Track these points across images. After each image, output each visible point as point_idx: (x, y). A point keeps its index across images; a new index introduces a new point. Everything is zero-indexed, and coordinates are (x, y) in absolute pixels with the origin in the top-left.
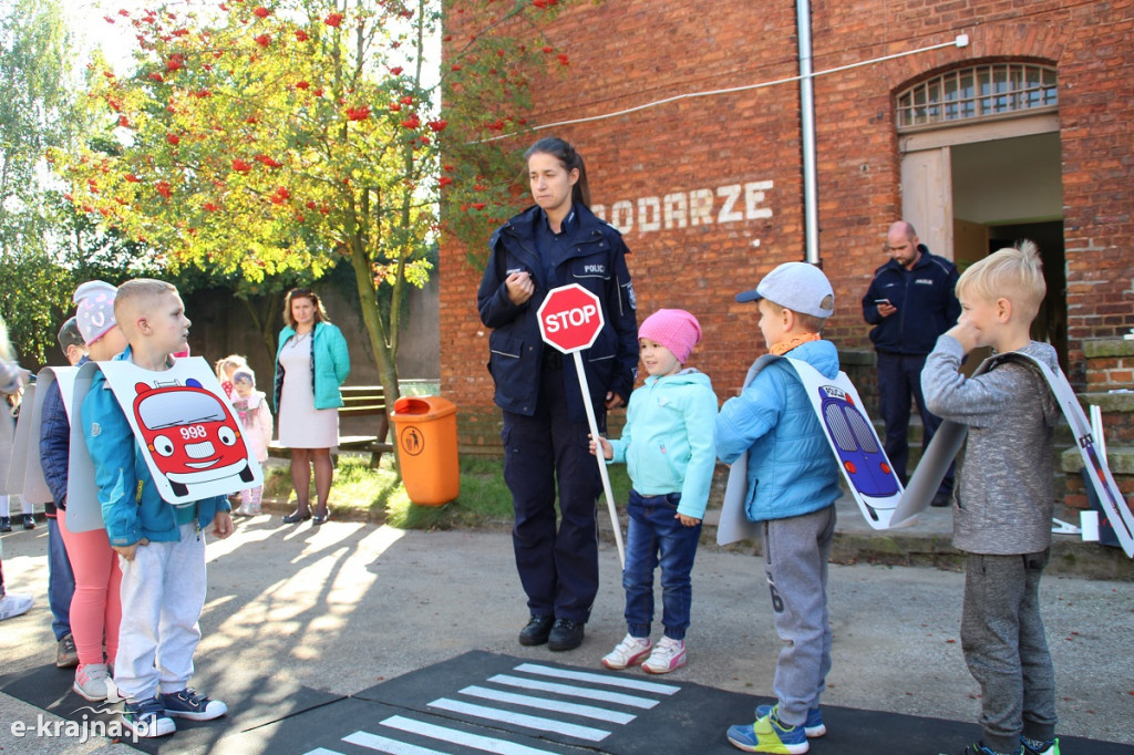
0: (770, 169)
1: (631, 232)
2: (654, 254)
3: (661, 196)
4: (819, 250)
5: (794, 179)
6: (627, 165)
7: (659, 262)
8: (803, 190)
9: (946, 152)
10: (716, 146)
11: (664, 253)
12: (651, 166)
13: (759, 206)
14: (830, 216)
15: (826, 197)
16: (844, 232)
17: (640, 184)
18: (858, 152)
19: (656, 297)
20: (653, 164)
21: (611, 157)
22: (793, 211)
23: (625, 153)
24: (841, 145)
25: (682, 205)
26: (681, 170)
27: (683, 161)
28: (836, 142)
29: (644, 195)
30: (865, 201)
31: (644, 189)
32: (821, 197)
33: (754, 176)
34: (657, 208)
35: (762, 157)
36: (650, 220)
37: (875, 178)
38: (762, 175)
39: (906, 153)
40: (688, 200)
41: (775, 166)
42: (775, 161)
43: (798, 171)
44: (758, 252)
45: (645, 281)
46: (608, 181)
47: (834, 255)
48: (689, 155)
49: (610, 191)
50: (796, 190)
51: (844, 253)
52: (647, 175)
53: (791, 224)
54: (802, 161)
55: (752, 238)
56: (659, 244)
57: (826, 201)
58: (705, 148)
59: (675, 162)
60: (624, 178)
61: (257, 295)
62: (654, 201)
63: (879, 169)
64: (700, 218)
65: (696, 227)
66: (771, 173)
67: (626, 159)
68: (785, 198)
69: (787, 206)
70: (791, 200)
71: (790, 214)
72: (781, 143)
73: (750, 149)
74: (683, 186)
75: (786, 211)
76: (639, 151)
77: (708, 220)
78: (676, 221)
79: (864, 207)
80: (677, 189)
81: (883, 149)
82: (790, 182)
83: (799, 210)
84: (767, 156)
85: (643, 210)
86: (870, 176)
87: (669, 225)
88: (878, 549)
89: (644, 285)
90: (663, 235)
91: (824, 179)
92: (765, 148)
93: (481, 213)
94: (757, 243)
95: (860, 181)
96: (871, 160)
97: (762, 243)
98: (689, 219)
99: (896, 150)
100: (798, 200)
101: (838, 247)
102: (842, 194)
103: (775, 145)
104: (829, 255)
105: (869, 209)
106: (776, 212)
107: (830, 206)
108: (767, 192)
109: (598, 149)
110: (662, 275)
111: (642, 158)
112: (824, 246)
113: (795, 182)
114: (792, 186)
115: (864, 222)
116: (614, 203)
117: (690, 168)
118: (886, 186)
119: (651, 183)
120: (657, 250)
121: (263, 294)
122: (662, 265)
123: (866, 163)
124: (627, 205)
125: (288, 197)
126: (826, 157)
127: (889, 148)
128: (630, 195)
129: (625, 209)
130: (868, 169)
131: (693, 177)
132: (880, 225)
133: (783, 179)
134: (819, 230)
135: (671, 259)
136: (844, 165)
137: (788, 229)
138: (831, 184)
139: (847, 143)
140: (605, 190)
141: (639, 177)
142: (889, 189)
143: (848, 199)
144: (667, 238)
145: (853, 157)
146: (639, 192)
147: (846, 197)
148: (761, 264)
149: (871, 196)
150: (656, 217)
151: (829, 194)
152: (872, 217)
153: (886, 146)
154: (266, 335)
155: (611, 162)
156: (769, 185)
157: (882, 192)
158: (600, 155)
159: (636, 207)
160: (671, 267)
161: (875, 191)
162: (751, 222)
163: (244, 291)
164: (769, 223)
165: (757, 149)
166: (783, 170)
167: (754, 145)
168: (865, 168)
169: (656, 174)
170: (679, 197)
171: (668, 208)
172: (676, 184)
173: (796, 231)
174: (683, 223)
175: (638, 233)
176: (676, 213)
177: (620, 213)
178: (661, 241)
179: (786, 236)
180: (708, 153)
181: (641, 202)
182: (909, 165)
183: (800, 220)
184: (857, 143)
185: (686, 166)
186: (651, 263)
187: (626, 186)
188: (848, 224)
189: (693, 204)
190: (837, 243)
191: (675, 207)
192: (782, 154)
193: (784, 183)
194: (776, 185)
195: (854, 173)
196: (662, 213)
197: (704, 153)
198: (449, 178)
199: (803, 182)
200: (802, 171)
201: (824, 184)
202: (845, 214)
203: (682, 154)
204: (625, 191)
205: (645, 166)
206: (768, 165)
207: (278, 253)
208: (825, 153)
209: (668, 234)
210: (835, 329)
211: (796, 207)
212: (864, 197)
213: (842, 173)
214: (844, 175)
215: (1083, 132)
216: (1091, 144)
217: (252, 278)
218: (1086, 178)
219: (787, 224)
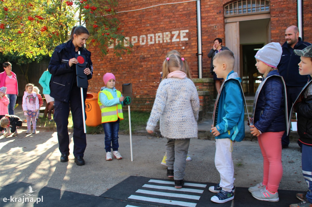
0: (188, 26)
1: (146, 44)
2: (152, 51)
3: (155, 34)
4: (202, 50)
5: (195, 29)
6: (144, 24)
7: (154, 53)
8: (197, 33)
9: (238, 23)
10: (171, 19)
11: (156, 50)
12: (151, 25)
13: (184, 37)
14: (205, 40)
16: (209, 45)
17: (148, 30)
18: (213, 22)
19: (153, 63)
20: (152, 24)
21: (139, 22)
23: (143, 21)
24: (209, 20)
25: (161, 36)
26: (161, 26)
27: (161, 23)
28: (207, 19)
29: (150, 33)
31: (150, 31)
32: (203, 35)
33: (183, 28)
34: (153, 37)
35: (185, 23)
36: (151, 41)
37: (218, 30)
38: (185, 28)
39: (227, 23)
40: (163, 35)
41: (189, 26)
42: (189, 24)
43: (196, 27)
44: (184, 51)
45: (150, 59)
46: (138, 29)
48: (163, 22)
49: (139, 32)
50: (195, 33)
52: (150, 27)
53: (194, 42)
54: (197, 24)
55: (182, 46)
56: (154, 48)
57: (204, 36)
58: (168, 20)
59: (159, 24)
60: (143, 28)
62: (152, 35)
63: (220, 27)
64: (167, 40)
65: (165, 43)
66: (188, 28)
67: (144, 22)
68: (192, 35)
69: (193, 37)
70: (194, 36)
71: (193, 40)
72: (191, 19)
73: (182, 20)
74: (161, 31)
75: (192, 39)
76: (148, 20)
77: (169, 41)
78: (159, 41)
80: (160, 32)
81: (221, 21)
83: (196, 38)
84: (187, 23)
85: (149, 38)
86: (217, 29)
87: (157, 42)
89: (150, 60)
90: (155, 45)
91: (203, 30)
92: (186, 20)
94: (183, 48)
95: (214, 31)
96: (217, 24)
97: (185, 48)
98: (163, 40)
99: (224, 22)
100: (196, 36)
102: (209, 34)
103: (189, 20)
104: (205, 51)
106: (189, 39)
107: (205, 37)
108: (187, 33)
109: (135, 20)
110: (155, 57)
111: (149, 22)
112: (203, 49)
113: (195, 30)
114: (194, 32)
116: (140, 35)
117: (164, 26)
118: (222, 32)
119: (152, 30)
120: (153, 49)
122: (155, 54)
123: (216, 25)
124: (144, 36)
125: (46, 30)
126: (204, 23)
127: (223, 21)
128: (145, 33)
129: (144, 37)
130: (216, 27)
131: (164, 28)
133: (192, 29)
134: (202, 44)
135: (158, 52)
136: (209, 26)
137: (193, 44)
138: (206, 31)
140: (137, 32)
141: (148, 28)
142: (222, 33)
143: (211, 35)
144: (156, 46)
145: (212, 24)
146: (148, 32)
147: (210, 35)
148: (185, 54)
149: (217, 35)
150: (153, 40)
151: (205, 34)
153: (222, 21)
155: (139, 23)
156: (187, 31)
157: (220, 34)
158: (136, 21)
159: (147, 37)
160: (158, 54)
161: (218, 33)
162: (182, 42)
164: (187, 42)
165: (184, 20)
166: (191, 27)
167: (183, 19)
168: (215, 27)
169: (153, 27)
170: (160, 34)
171: (157, 37)
172: (159, 30)
173: (195, 44)
174: (161, 42)
175: (148, 44)
176: (159, 39)
177: (142, 39)
178: (155, 47)
179: (192, 46)
180: (169, 21)
181: (149, 35)
182: (227, 26)
183: (196, 41)
184: (213, 20)
185: (162, 25)
186: (151, 53)
187: (144, 31)
188: (210, 43)
189: (164, 36)
190: (207, 48)
191: (159, 37)
192: (191, 22)
193: (192, 31)
194: (189, 31)
195: (212, 28)
196: (155, 39)
197: (168, 21)
199: (197, 30)
200: (197, 27)
201: (204, 31)
202: (209, 40)
203: (161, 22)
204: (144, 32)
205: (150, 25)
206: (187, 25)
208: (204, 22)
209: (157, 45)
210: (206, 73)
211: (195, 38)
212: (215, 35)
213: (209, 28)
214: (209, 29)
215: (277, 19)
216: (279, 22)
217: (28, 57)
218: (277, 31)
219: (192, 42)
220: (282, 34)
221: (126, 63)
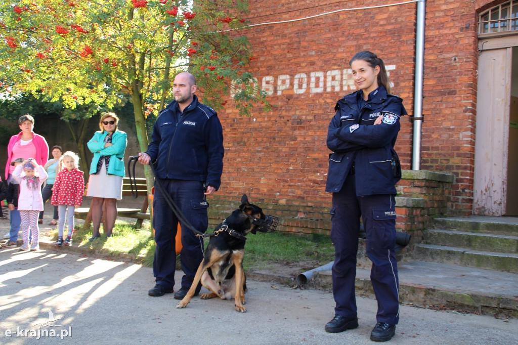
0: (394, 58)
1: (305, 93)
2: (318, 107)
3: (325, 71)
4: (422, 109)
5: (409, 64)
6: (305, 51)
7: (321, 112)
8: (414, 72)
9: (510, 50)
10: (361, 42)
11: (325, 107)
12: (320, 52)
14: (431, 88)
15: (428, 77)
16: (439, 99)
17: (313, 64)
18: (451, 49)
19: (318, 133)
20: (321, 52)
21: (295, 46)
22: (407, 85)
23: (304, 44)
24: (441, 44)
25: (338, 77)
26: (339, 56)
27: (340, 50)
28: (437, 43)
29: (315, 70)
30: (454, 80)
31: (315, 66)
32: (426, 76)
34: (322, 79)
35: (390, 50)
36: (317, 86)
37: (461, 66)
38: (389, 61)
39: (483, 51)
40: (342, 75)
41: (398, 56)
42: (398, 53)
43: (412, 60)
45: (312, 123)
46: (293, 61)
47: (432, 112)
48: (344, 47)
49: (293, 67)
50: (410, 71)
51: (437, 112)
52: (317, 58)
53: (405, 93)
54: (415, 53)
56: (322, 101)
57: (428, 79)
58: (354, 43)
59: (335, 51)
60: (302, 59)
61: (75, 120)
62: (320, 74)
63: (464, 60)
64: (349, 86)
65: (345, 92)
66: (395, 60)
67: (305, 48)
68: (402, 76)
69: (404, 81)
70: (406, 78)
71: (405, 86)
72: (402, 42)
73: (383, 44)
74: (339, 66)
75: (402, 84)
76: (313, 43)
77: (353, 88)
78: (333, 87)
79: (453, 84)
80: (335, 67)
81: (468, 47)
82: (407, 67)
83: (411, 84)
84: (393, 50)
85: (313, 80)
86: (458, 64)
87: (329, 90)
88: (459, 302)
89: (311, 126)
90: (324, 95)
91: (428, 65)
92: (390, 45)
93: (213, 72)
95: (452, 67)
96: (460, 54)
98: (341, 86)
99: (476, 48)
100: (411, 78)
101: (434, 108)
102: (440, 75)
103: (399, 43)
104: (429, 113)
105: (456, 85)
107: (431, 82)
108: (391, 72)
109: (288, 41)
110: (322, 120)
111: (314, 48)
112: (425, 107)
113: (409, 67)
114: (407, 69)
115: (452, 93)
116: (296, 74)
117: (344, 55)
118: (468, 71)
119: (319, 63)
120: (320, 104)
121: (79, 119)
122: (323, 114)
123: (457, 56)
124: (304, 76)
125: (91, 53)
126: (430, 51)
127: (472, 47)
128: (305, 70)
129: (302, 78)
130: (457, 60)
131: (346, 60)
132: (462, 96)
133: (402, 64)
134: (423, 97)
135: (329, 111)
136: (442, 57)
138: (432, 68)
139: (445, 43)
140: (291, 66)
141: (312, 59)
142: (470, 73)
143: (443, 78)
144: (326, 98)
145: (448, 52)
146: (311, 68)
147: (442, 77)
149: (458, 77)
150: (321, 84)
151: (431, 74)
152: (457, 90)
153: (470, 46)
154: (79, 145)
155: (295, 49)
156: (393, 67)
157: (465, 75)
158: (289, 44)
159: (309, 77)
160: (328, 115)
161: (461, 74)
163: (67, 116)
165: (386, 45)
166: (403, 59)
167: (385, 43)
168: (455, 59)
169: (323, 58)
170: (336, 73)
171: (329, 79)
172: (335, 65)
173: (409, 97)
174: (337, 89)
175: (310, 93)
176: (333, 82)
177: (299, 81)
178: (323, 99)
180: (356, 46)
181: (312, 74)
182: (484, 58)
183: (411, 90)
184: (451, 43)
185: (342, 53)
186: (316, 112)
187: (304, 65)
188: (442, 94)
189: (345, 77)
190: (434, 106)
191: (333, 78)
192: (402, 48)
193: (403, 67)
194: (397, 68)
195: (448, 62)
196: (325, 82)
197: (353, 46)
198: (195, 49)
199: (415, 67)
200: (415, 60)
201: (428, 68)
202: (440, 88)
203: (340, 46)
204: (303, 67)
205: (316, 53)
206: (393, 55)
207: (85, 91)
208: (430, 49)
209: (328, 95)
210: (429, 159)
211: (410, 82)
212: (454, 77)
213: (441, 62)
214: (441, 64)
217: (69, 106)
219: (402, 93)
221: (264, 129)
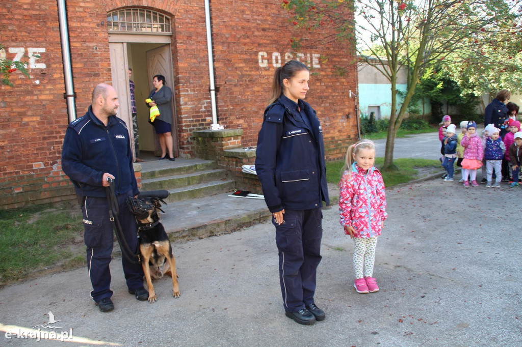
0: (43, 42)
4: (74, 88)
5: (58, 49)
9: (125, 45)
10: (5, 21)
13: (37, 61)
14: (80, 71)
15: (76, 61)
16: (87, 79)
18: (92, 40)
22: (58, 66)
24: (83, 35)
28: (80, 33)
30: (97, 65)
32: (73, 60)
33: (33, 44)
35: (37, 34)
37: (101, 54)
38: (38, 44)
41: (46, 40)
42: (45, 37)
44: (39, 88)
47: (83, 91)
50: (59, 55)
51: (87, 90)
53: (57, 73)
54: (61, 40)
55: (34, 79)
57: (76, 63)
66: (44, 44)
68: (53, 59)
69: (55, 63)
70: (57, 60)
71: (57, 68)
72: (49, 28)
73: (29, 28)
75: (54, 66)
79: (96, 68)
81: (105, 40)
82: (56, 51)
84: (40, 34)
86: (99, 53)
91: (74, 51)
92: (37, 29)
94: (37, 82)
95: (95, 55)
96: (100, 45)
97: (40, 83)
101: (84, 87)
102: (85, 60)
103: (45, 28)
104: (81, 91)
105: (99, 69)
106: (48, 66)
107: (79, 66)
108: (42, 54)
113: (58, 51)
114: (57, 53)
115: (97, 75)
118: (107, 59)
123: (97, 46)
126: (75, 40)
127: (107, 40)
130: (98, 49)
132: (105, 77)
133: (51, 48)
136: (85, 45)
137: (56, 76)
138: (79, 54)
139: (86, 34)
143: (88, 63)
145: (90, 42)
147: (87, 62)
148: (41, 94)
149: (100, 62)
151: (78, 59)
152: (101, 73)
156: (43, 50)
157: (105, 61)
161: (102, 60)
162: (33, 70)
164: (44, 72)
165: (33, 29)
166: (51, 43)
167: (31, 27)
168: (96, 48)
173: (61, 77)
179: (55, 79)
182: (110, 48)
183: (62, 71)
184: (92, 35)
188: (89, 75)
190: (84, 85)
192: (50, 34)
193: (52, 51)
194: (47, 51)
195: (91, 50)
202: (87, 71)
206: (41, 39)
208: (75, 37)
211: (60, 65)
212: (97, 63)
213: (85, 49)
214: (86, 51)
215: (185, 46)
216: (187, 52)
218: (186, 65)
219: (54, 73)
220: (191, 68)
